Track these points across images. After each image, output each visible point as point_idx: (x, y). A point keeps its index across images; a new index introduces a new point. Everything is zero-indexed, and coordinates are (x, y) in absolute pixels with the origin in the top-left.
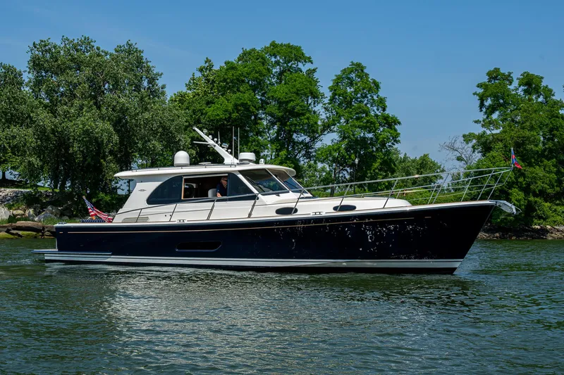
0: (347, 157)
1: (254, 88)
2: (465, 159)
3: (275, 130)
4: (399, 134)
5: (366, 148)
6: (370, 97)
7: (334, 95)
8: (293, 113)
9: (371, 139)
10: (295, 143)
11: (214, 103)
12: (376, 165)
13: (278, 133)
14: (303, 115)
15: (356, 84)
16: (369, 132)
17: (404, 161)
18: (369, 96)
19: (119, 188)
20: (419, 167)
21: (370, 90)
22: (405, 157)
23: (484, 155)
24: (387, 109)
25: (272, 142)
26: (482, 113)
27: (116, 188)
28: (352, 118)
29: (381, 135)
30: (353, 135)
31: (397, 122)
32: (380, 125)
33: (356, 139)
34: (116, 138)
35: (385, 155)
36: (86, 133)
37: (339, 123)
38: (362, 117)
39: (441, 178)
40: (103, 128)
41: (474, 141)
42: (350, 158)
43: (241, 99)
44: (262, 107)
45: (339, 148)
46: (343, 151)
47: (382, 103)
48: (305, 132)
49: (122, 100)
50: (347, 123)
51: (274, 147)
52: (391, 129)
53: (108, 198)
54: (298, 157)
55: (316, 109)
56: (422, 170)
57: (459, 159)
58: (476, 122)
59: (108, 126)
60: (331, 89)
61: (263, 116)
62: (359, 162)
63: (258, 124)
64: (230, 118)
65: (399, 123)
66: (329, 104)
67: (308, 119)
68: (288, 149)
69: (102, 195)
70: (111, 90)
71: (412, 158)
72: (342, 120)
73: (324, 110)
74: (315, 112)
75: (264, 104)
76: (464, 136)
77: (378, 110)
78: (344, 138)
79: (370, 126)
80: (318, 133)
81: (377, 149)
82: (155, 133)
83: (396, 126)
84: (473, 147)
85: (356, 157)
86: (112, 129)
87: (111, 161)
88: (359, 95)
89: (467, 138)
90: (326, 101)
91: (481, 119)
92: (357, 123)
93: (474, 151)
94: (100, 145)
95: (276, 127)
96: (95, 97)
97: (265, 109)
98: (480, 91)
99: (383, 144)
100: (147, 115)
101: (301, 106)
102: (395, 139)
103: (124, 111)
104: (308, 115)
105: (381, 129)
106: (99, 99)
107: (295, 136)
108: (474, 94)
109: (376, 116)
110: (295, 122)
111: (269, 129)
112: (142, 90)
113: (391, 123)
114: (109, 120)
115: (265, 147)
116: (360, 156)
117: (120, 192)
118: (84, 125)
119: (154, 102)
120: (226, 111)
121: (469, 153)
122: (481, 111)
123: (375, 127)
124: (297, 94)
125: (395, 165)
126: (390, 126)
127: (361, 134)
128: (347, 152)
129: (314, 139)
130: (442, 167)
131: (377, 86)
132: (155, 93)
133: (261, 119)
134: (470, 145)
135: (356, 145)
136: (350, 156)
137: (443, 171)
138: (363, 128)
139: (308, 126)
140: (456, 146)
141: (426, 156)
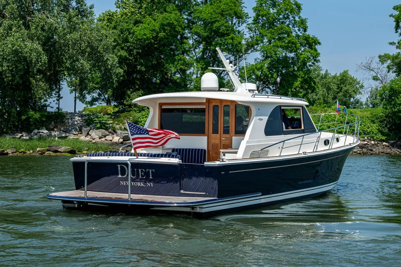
0: (270, 75)
1: (180, 9)
2: (380, 78)
3: (201, 49)
4: (319, 54)
5: (287, 67)
6: (292, 18)
7: (258, 15)
8: (218, 33)
9: (293, 58)
10: (219, 62)
11: (142, 23)
12: (297, 84)
13: (204, 52)
14: (228, 35)
15: (279, 5)
16: (291, 52)
17: (325, 77)
18: (290, 17)
19: (48, 106)
20: (339, 83)
21: (292, 11)
22: (326, 74)
23: (398, 75)
24: (308, 30)
25: (197, 61)
26: (398, 34)
27: (45, 106)
28: (274, 39)
29: (301, 54)
30: (276, 54)
31: (317, 42)
32: (301, 45)
33: (278, 59)
34: (45, 58)
35: (305, 74)
36: (16, 52)
37: (263, 42)
38: (284, 38)
39: (360, 93)
40: (33, 48)
41: (389, 62)
42: (272, 77)
43: (167, 19)
44: (188, 27)
45: (262, 67)
46: (265, 70)
47: (303, 24)
48: (229, 51)
49: (51, 20)
50: (270, 43)
51: (200, 66)
52: (312, 49)
53: (37, 116)
54: (222, 75)
55: (240, 29)
56: (342, 85)
57: (375, 78)
58: (391, 44)
59: (37, 46)
60: (255, 9)
61: (189, 35)
62: (281, 80)
63: (184, 43)
64: (157, 37)
65: (319, 43)
66: (254, 24)
67: (232, 39)
69: (32, 113)
70: (39, 11)
71: (333, 74)
72: (266, 40)
73: (248, 30)
74: (239, 32)
75: (191, 23)
76: (380, 57)
77: (299, 30)
78: (267, 57)
79: (291, 46)
80: (242, 52)
81: (298, 68)
82: (83, 52)
83: (316, 46)
84: (388, 67)
85: (278, 76)
86: (40, 49)
87: (41, 80)
88: (281, 17)
89: (383, 58)
90: (250, 21)
91: (396, 42)
92: (279, 44)
93: (389, 71)
94: (28, 64)
95: (201, 46)
96: (23, 18)
97: (191, 29)
98: (396, 13)
99: (304, 64)
100: (76, 35)
101: (226, 27)
102: (315, 58)
103: (53, 30)
104: (232, 35)
105: (303, 49)
106: (28, 18)
107: (219, 55)
108: (391, 16)
109: (298, 36)
110: (220, 42)
111: (196, 48)
112: (71, 10)
113: (311, 43)
114: (38, 39)
115: (189, 65)
116: (282, 75)
117: (49, 109)
118: (13, 45)
119: (82, 23)
120: (154, 30)
121: (384, 72)
122: (397, 32)
123: (296, 47)
124: (222, 15)
125: (315, 83)
126: (311, 47)
127: (282, 53)
128: (269, 71)
130: (361, 82)
131: (299, 7)
132: (83, 13)
133: (186, 38)
134: (386, 65)
135: (278, 64)
136: (272, 75)
137: (362, 87)
138: (286, 48)
139: (232, 45)
140: (372, 66)
141: (346, 72)
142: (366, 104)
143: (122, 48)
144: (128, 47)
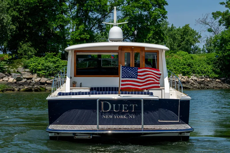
0: (129, 29)
2: (214, 30)
3: (76, 10)
4: (167, 12)
5: (142, 23)
9: (146, 16)
10: (90, 20)
12: (150, 35)
13: (78, 12)
16: (145, 11)
17: (171, 30)
20: (182, 34)
22: (173, 28)
23: (227, 28)
25: (73, 18)
29: (153, 13)
30: (133, 13)
31: (165, 3)
32: (153, 5)
33: (135, 16)
35: (156, 28)
37: (123, 4)
39: (198, 42)
41: (220, 17)
42: (131, 30)
46: (125, 25)
48: (98, 11)
50: (129, 4)
51: (75, 22)
52: (161, 8)
54: (93, 29)
56: (185, 36)
57: (210, 30)
58: (222, 4)
62: (137, 33)
63: (63, 5)
65: (167, 4)
68: (85, 24)
71: (177, 28)
72: (125, 2)
76: (213, 14)
78: (127, 15)
79: (145, 6)
80: (107, 12)
81: (151, 23)
83: (164, 6)
84: (220, 21)
85: (135, 29)
89: (215, 15)
91: (225, 2)
92: (136, 4)
93: (220, 25)
95: (76, 7)
99: (155, 20)
102: (164, 15)
105: (154, 8)
107: (90, 14)
110: (90, 4)
113: (161, 4)
115: (67, 22)
121: (216, 26)
123: (148, 7)
125: (163, 34)
126: (160, 7)
127: (138, 12)
128: (128, 26)
129: (104, 16)
130: (199, 33)
134: (218, 20)
135: (135, 20)
136: (131, 29)
137: (200, 37)
138: (141, 8)
139: (100, 6)
140: (207, 21)
141: (187, 26)
142: (203, 50)
143: (14, 10)
144: (19, 9)
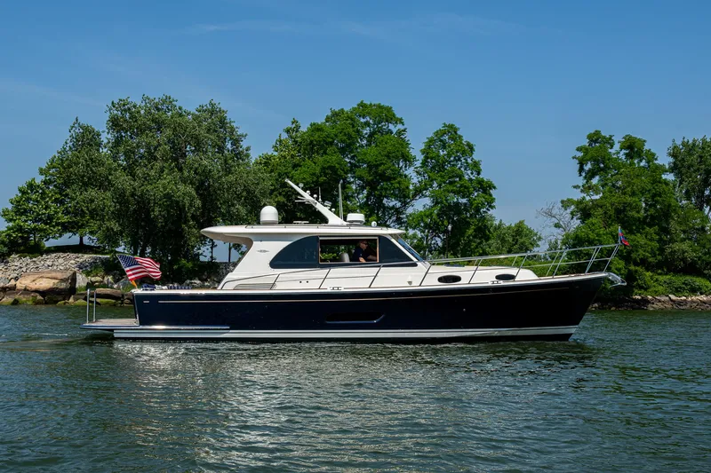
0: (440, 223)
1: (343, 151)
2: (563, 226)
3: (365, 195)
4: (495, 199)
5: (459, 214)
6: (463, 161)
7: (427, 158)
8: (384, 177)
9: (465, 204)
10: (385, 209)
11: (300, 166)
12: (470, 231)
13: (368, 197)
14: (395, 179)
15: (449, 147)
16: (463, 197)
17: (499, 228)
18: (462, 159)
19: (201, 254)
20: (514, 234)
21: (464, 153)
22: (500, 225)
23: (583, 222)
24: (482, 173)
25: (361, 207)
26: (582, 178)
27: (198, 255)
28: (445, 183)
29: (475, 200)
30: (447, 200)
31: (491, 186)
32: (474, 190)
33: (450, 205)
34: (198, 203)
35: (479, 221)
36: (168, 196)
37: (431, 187)
38: (455, 182)
39: (538, 246)
40: (185, 192)
41: (573, 207)
42: (443, 224)
43: (328, 162)
44: (351, 170)
45: (431, 213)
46: (435, 217)
47: (476, 167)
48: (396, 197)
49: (205, 162)
51: (364, 213)
52: (486, 194)
53: (190, 265)
54: (388, 223)
55: (406, 173)
56: (518, 237)
57: (557, 226)
58: (575, 187)
59: (191, 190)
60: (423, 152)
61: (352, 180)
62: (452, 228)
63: (347, 188)
64: (317, 182)
65: (495, 188)
66: (421, 167)
67: (399, 183)
68: (377, 214)
69: (184, 261)
70: (193, 151)
71: (507, 225)
72: (435, 185)
73: (415, 174)
74: (406, 176)
75: (353, 167)
76: (562, 202)
77: (472, 173)
78: (437, 203)
79: (463, 191)
80: (409, 198)
81: (471, 215)
82: (239, 197)
83: (491, 191)
84: (572, 213)
85: (449, 223)
86: (194, 193)
87: (194, 227)
88: (452, 159)
89: (566, 204)
90: (418, 164)
92: (451, 188)
93: (572, 218)
94: (181, 209)
95: (365, 192)
96: (176, 160)
97: (354, 173)
98: (580, 154)
99: (478, 210)
100: (231, 178)
101: (392, 170)
102: (490, 204)
103: (206, 174)
104: (399, 179)
105: (476, 194)
106: (181, 161)
107: (385, 201)
108: (573, 158)
109: (471, 180)
110: (385, 186)
111: (358, 194)
112: (226, 152)
113: (486, 187)
114: (191, 183)
116: (453, 223)
117: (202, 259)
118: (165, 188)
119: (238, 165)
120: (314, 174)
121: (567, 219)
122: (581, 175)
123: (468, 192)
124: (388, 157)
125: (489, 231)
126: (485, 191)
127: (453, 198)
128: (439, 218)
129: (405, 204)
130: (539, 233)
131: (471, 148)
132: (239, 155)
133: (350, 183)
134: (569, 211)
135: (449, 210)
136: (443, 222)
137: (540, 239)
138: (456, 193)
139: (400, 190)
140: (554, 212)
141: (521, 222)
142: (545, 258)
143: (280, 194)
144: (287, 193)
